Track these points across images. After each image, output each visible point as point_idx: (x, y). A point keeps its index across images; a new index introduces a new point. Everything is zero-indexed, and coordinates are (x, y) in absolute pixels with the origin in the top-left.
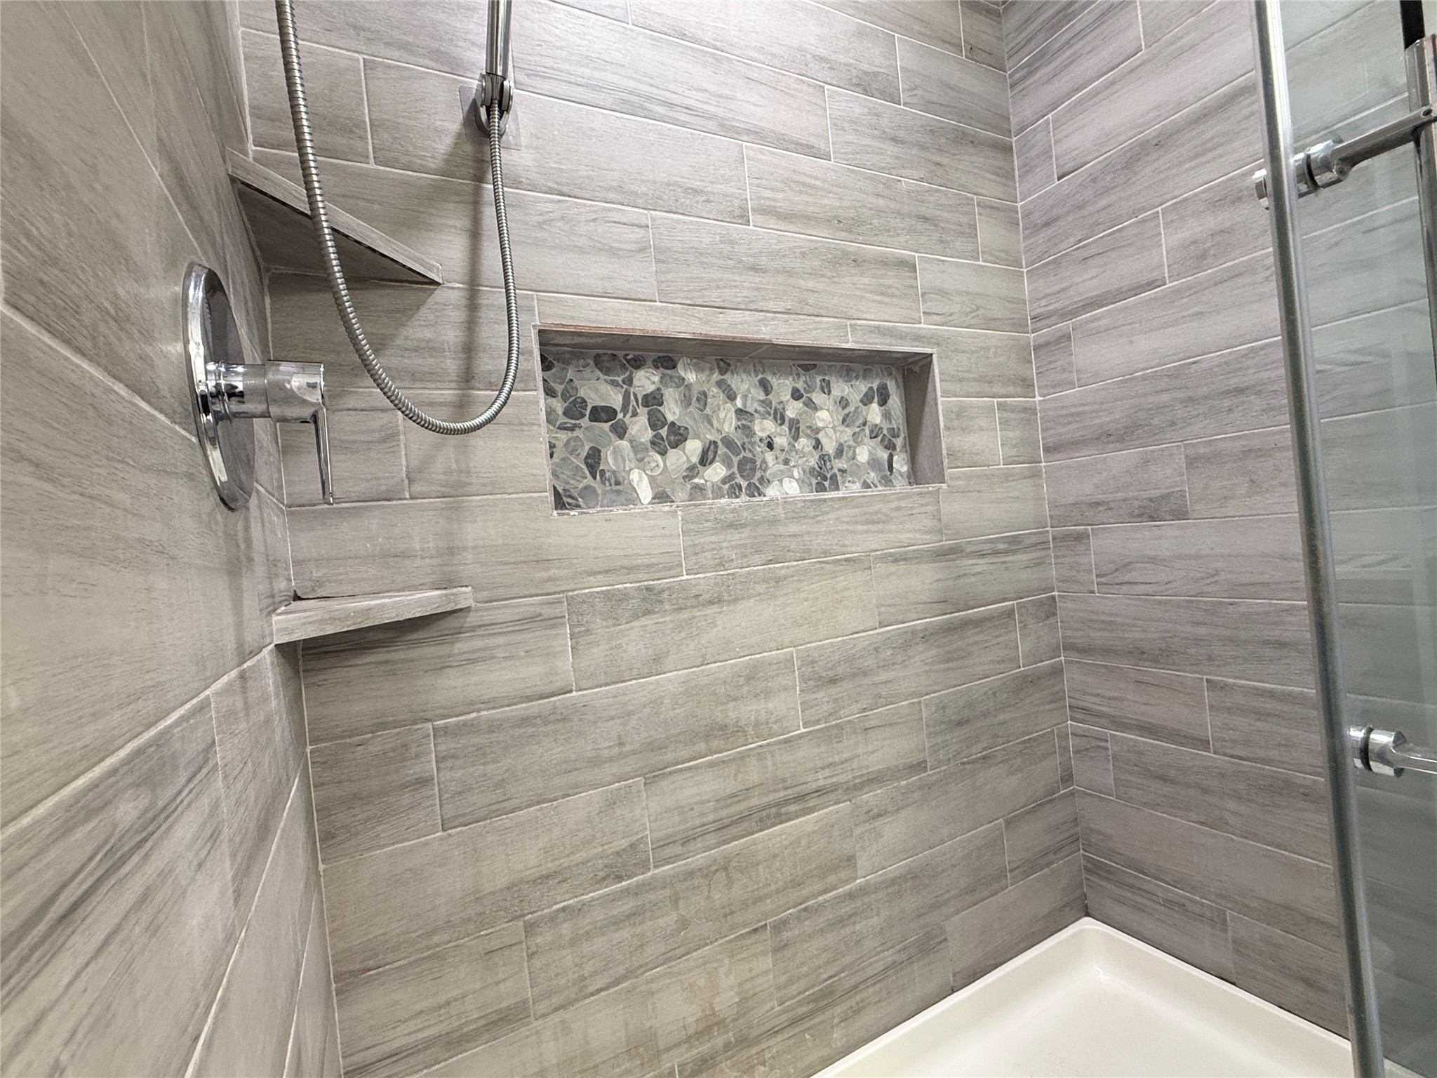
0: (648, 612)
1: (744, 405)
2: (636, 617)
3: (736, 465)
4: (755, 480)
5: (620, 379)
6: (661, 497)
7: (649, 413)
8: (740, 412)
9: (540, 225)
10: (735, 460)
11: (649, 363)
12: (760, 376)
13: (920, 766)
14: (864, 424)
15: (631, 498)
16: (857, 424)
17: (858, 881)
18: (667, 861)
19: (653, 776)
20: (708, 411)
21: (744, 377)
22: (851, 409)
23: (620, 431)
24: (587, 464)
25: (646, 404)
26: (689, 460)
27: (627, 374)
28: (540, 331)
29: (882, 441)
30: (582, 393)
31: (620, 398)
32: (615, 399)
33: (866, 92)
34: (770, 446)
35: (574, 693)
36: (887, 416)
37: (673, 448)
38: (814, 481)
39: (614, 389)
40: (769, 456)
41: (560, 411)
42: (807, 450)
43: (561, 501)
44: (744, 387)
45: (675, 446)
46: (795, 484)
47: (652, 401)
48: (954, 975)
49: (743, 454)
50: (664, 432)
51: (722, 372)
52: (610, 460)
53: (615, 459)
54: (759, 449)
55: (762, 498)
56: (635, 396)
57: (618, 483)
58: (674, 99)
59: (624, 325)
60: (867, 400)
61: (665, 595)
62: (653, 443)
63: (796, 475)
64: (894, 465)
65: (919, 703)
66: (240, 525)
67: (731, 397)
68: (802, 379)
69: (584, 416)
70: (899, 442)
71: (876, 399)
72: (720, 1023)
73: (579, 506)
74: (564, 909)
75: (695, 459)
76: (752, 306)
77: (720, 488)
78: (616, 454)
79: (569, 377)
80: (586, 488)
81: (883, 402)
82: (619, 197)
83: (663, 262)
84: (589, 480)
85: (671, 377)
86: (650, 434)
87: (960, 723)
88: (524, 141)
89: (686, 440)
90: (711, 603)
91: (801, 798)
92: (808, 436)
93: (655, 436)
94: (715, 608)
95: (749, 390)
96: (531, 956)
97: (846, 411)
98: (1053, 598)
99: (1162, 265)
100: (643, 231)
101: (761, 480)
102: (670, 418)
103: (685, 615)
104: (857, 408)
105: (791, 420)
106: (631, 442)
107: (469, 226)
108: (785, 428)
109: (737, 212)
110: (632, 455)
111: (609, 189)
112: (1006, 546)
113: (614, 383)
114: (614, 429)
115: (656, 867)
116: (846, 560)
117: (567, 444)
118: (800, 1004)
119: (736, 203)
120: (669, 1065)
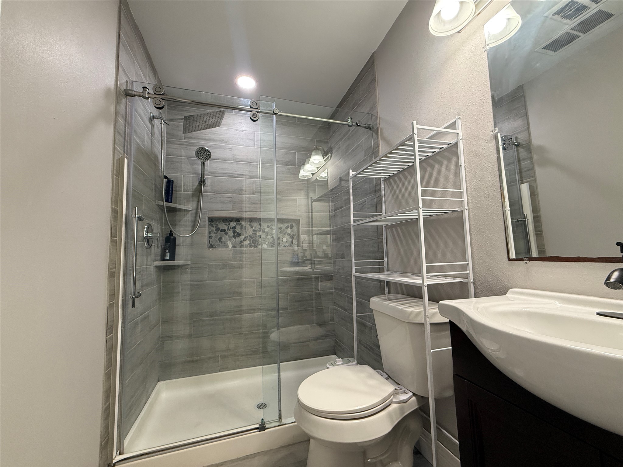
0: (223, 268)
1: (255, 229)
2: (221, 269)
3: (252, 241)
4: (256, 244)
5: (227, 224)
6: (234, 247)
7: (233, 231)
8: (253, 230)
9: (210, 199)
10: (252, 240)
11: (234, 221)
12: (259, 223)
13: (287, 309)
14: (286, 233)
15: (228, 247)
16: (284, 233)
17: (267, 330)
18: (222, 316)
19: (221, 299)
20: (246, 230)
21: (255, 223)
22: (282, 229)
23: (226, 234)
24: (218, 240)
25: (232, 229)
26: (241, 240)
27: (229, 223)
28: (208, 217)
29: (290, 237)
30: (219, 227)
31: (227, 227)
32: (226, 228)
33: (287, 165)
34: (261, 237)
35: (207, 282)
36: (292, 231)
37: (237, 237)
38: (271, 245)
39: (226, 226)
40: (260, 240)
41: (214, 230)
42: (270, 238)
43: (211, 246)
44: (255, 225)
45: (238, 237)
46: (266, 245)
47: (234, 228)
48: (291, 357)
49: (254, 239)
50: (236, 234)
51: (250, 222)
52: (224, 239)
53: (225, 239)
54: (257, 238)
55: (257, 248)
56: (230, 227)
57: (225, 244)
58: (240, 173)
59: (224, 216)
60: (287, 228)
61: (227, 266)
62: (233, 236)
63: (266, 243)
64: (293, 242)
65: (288, 295)
66: (149, 251)
67: (252, 227)
68: (270, 223)
69: (219, 231)
70: (295, 237)
71: (290, 227)
72: (230, 350)
73: (216, 248)
74: (201, 320)
75: (242, 240)
76: (253, 211)
77: (247, 246)
78: (225, 238)
79: (217, 224)
80: (218, 244)
81: (291, 228)
82: (227, 193)
83: (234, 204)
84: (219, 243)
85: (238, 223)
86: (233, 234)
87: (299, 301)
88: (209, 185)
89: (240, 235)
90: (237, 268)
91: (254, 309)
92: (270, 235)
93: (234, 235)
94: (238, 269)
95: (256, 226)
96: (194, 326)
97: (281, 230)
98: (332, 276)
99: (342, 204)
100: (230, 198)
101: (257, 244)
102: (237, 231)
103: (231, 270)
104: (284, 230)
105: (266, 232)
106: (228, 236)
107: (197, 200)
108: (265, 234)
109: (252, 193)
110: (228, 238)
111: (225, 191)
112: (317, 262)
113: (226, 225)
114: (225, 233)
115: (220, 316)
116: (271, 262)
117: (215, 236)
118: (249, 351)
119: (252, 191)
120: (218, 354)
